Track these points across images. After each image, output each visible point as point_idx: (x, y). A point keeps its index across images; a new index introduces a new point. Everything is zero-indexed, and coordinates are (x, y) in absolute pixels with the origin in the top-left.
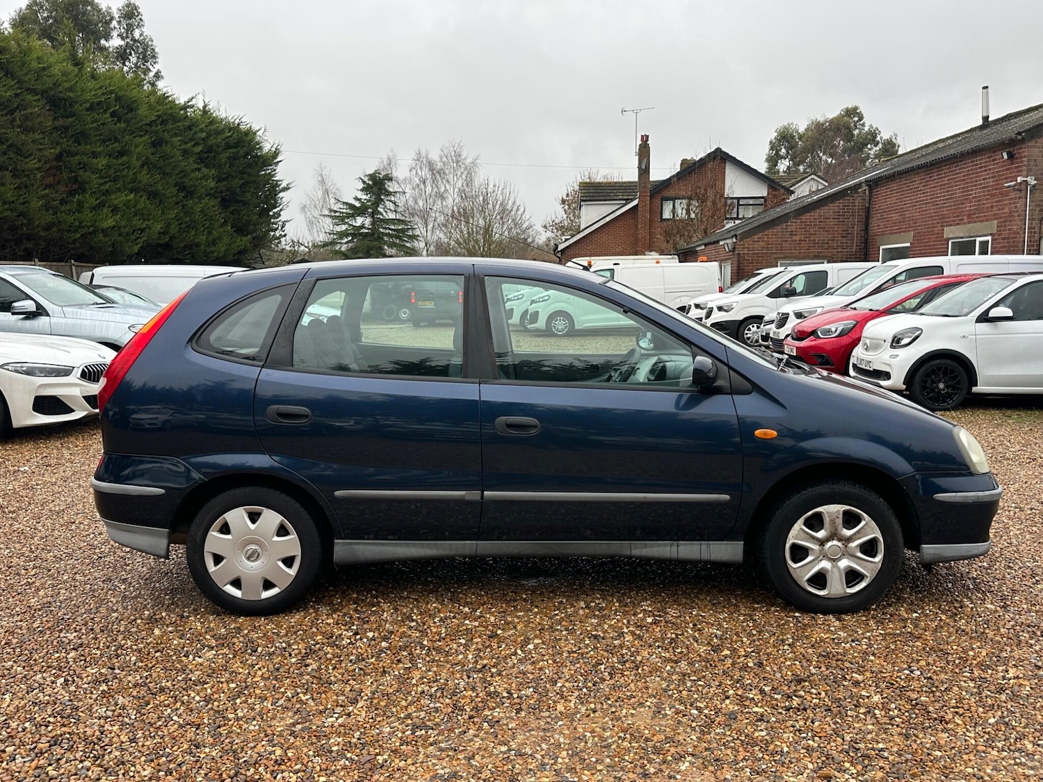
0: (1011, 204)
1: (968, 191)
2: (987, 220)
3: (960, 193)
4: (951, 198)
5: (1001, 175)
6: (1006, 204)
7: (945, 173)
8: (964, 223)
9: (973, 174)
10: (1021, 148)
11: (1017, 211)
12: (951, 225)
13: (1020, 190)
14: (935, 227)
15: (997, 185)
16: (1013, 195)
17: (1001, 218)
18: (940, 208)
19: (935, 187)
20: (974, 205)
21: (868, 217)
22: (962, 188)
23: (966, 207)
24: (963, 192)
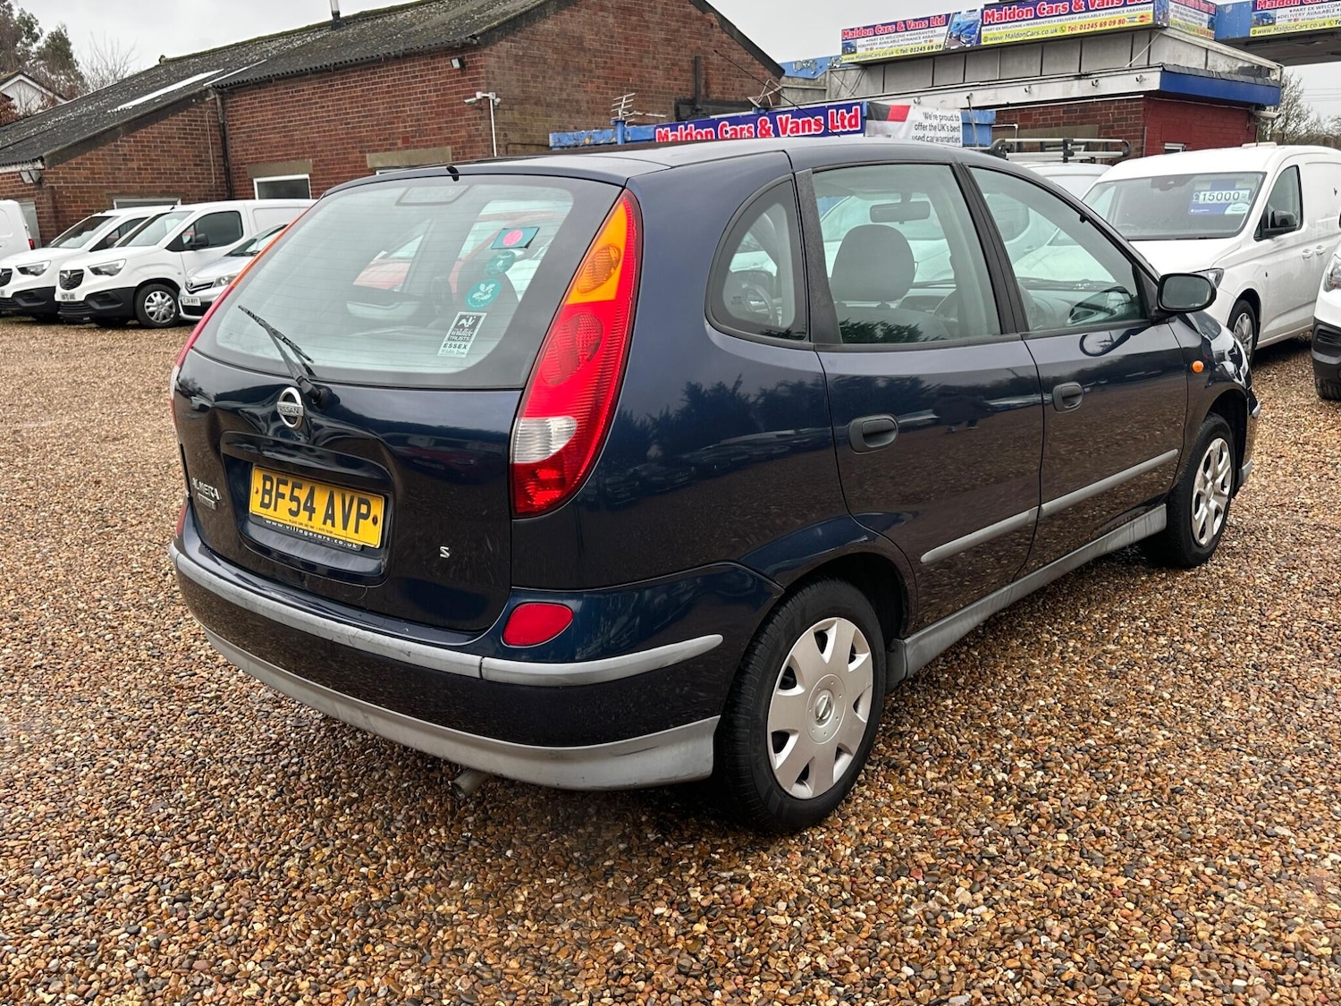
0: (469, 125)
1: (399, 107)
2: (435, 145)
3: (386, 108)
4: (371, 116)
5: (449, 89)
6: (461, 126)
7: (354, 82)
8: (399, 149)
9: (402, 85)
10: (475, 56)
11: (480, 135)
12: (376, 151)
13: (481, 109)
14: (348, 153)
15: (445, 100)
16: (470, 114)
17: (457, 143)
18: (353, 128)
19: (340, 99)
20: (410, 126)
21: (224, 139)
22: (388, 103)
23: (398, 128)
24: (390, 108)
